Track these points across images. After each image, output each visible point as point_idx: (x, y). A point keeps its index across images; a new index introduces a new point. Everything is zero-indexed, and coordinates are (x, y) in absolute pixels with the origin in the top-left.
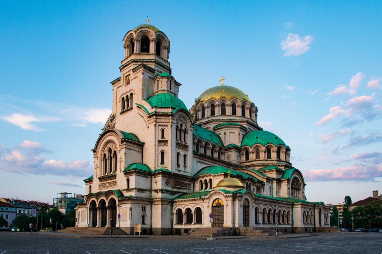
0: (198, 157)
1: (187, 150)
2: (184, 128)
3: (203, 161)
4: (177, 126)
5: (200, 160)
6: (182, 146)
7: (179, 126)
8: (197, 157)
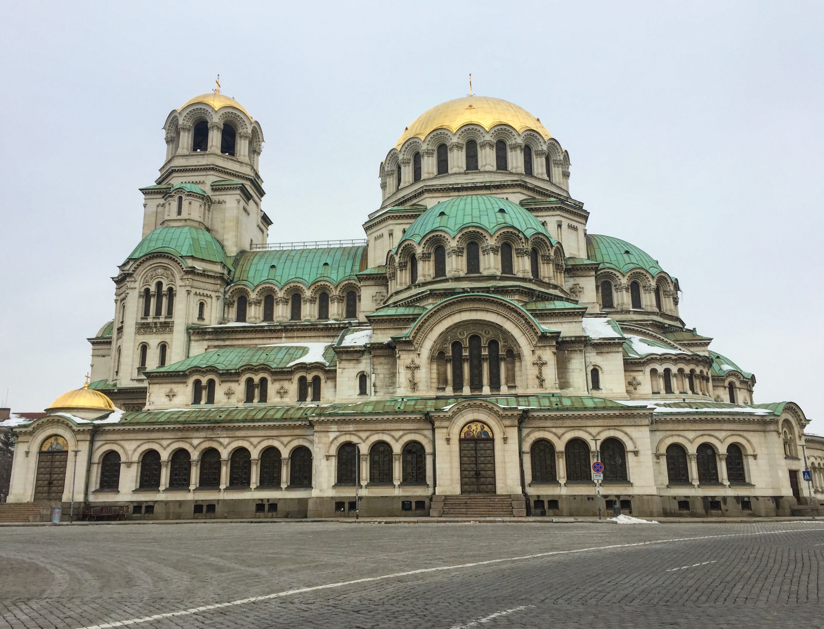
0: (211, 337)
1: (171, 331)
2: (165, 288)
3: (228, 343)
4: (147, 291)
5: (216, 343)
6: (156, 327)
7: (153, 288)
8: (207, 337)
